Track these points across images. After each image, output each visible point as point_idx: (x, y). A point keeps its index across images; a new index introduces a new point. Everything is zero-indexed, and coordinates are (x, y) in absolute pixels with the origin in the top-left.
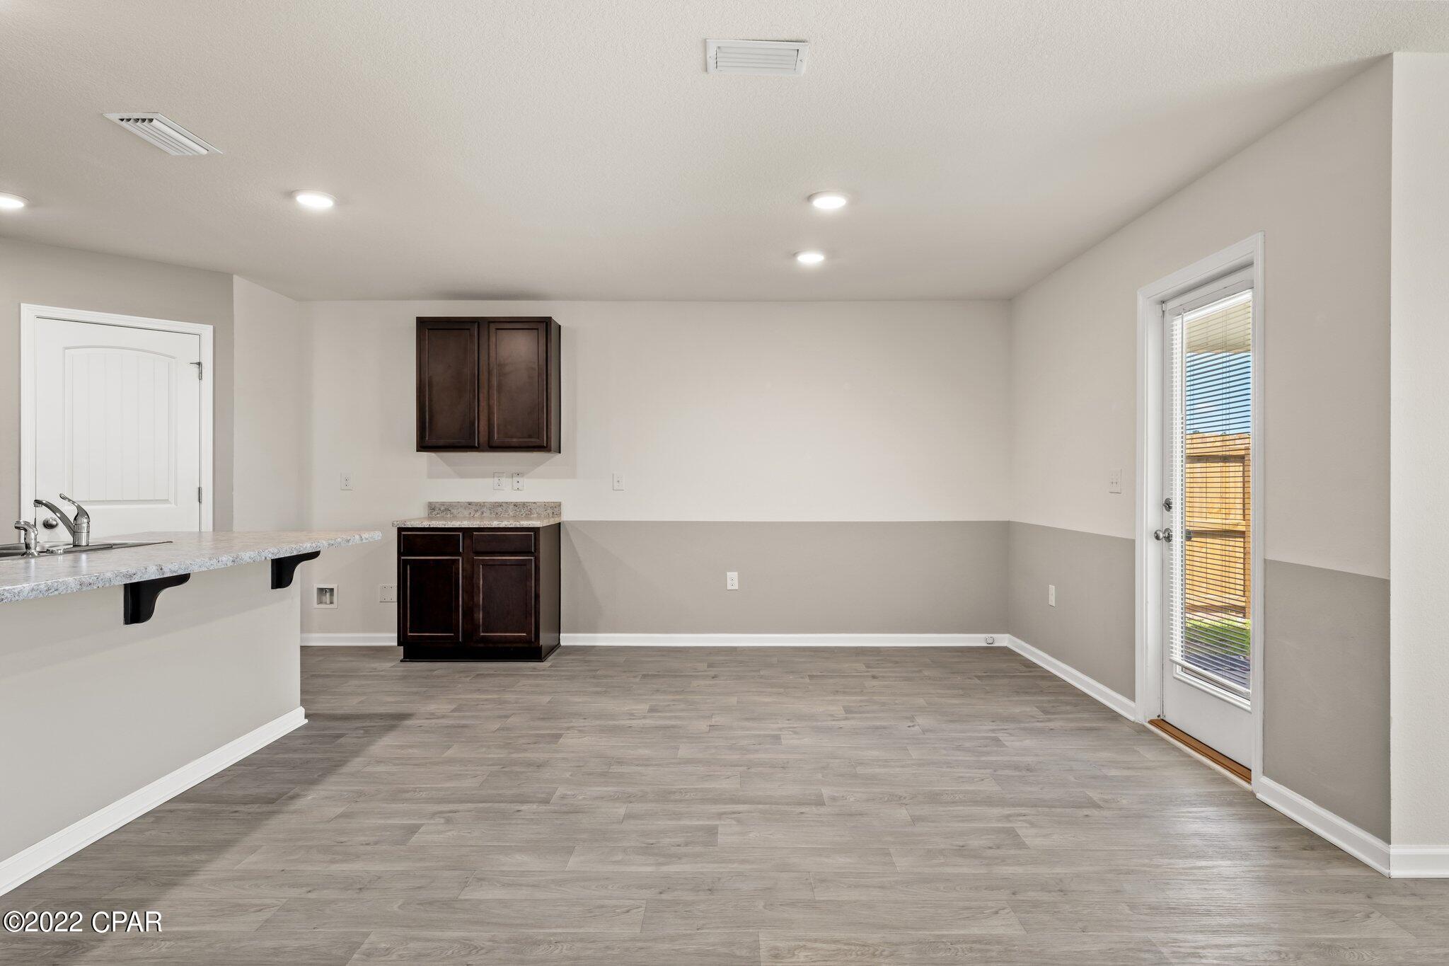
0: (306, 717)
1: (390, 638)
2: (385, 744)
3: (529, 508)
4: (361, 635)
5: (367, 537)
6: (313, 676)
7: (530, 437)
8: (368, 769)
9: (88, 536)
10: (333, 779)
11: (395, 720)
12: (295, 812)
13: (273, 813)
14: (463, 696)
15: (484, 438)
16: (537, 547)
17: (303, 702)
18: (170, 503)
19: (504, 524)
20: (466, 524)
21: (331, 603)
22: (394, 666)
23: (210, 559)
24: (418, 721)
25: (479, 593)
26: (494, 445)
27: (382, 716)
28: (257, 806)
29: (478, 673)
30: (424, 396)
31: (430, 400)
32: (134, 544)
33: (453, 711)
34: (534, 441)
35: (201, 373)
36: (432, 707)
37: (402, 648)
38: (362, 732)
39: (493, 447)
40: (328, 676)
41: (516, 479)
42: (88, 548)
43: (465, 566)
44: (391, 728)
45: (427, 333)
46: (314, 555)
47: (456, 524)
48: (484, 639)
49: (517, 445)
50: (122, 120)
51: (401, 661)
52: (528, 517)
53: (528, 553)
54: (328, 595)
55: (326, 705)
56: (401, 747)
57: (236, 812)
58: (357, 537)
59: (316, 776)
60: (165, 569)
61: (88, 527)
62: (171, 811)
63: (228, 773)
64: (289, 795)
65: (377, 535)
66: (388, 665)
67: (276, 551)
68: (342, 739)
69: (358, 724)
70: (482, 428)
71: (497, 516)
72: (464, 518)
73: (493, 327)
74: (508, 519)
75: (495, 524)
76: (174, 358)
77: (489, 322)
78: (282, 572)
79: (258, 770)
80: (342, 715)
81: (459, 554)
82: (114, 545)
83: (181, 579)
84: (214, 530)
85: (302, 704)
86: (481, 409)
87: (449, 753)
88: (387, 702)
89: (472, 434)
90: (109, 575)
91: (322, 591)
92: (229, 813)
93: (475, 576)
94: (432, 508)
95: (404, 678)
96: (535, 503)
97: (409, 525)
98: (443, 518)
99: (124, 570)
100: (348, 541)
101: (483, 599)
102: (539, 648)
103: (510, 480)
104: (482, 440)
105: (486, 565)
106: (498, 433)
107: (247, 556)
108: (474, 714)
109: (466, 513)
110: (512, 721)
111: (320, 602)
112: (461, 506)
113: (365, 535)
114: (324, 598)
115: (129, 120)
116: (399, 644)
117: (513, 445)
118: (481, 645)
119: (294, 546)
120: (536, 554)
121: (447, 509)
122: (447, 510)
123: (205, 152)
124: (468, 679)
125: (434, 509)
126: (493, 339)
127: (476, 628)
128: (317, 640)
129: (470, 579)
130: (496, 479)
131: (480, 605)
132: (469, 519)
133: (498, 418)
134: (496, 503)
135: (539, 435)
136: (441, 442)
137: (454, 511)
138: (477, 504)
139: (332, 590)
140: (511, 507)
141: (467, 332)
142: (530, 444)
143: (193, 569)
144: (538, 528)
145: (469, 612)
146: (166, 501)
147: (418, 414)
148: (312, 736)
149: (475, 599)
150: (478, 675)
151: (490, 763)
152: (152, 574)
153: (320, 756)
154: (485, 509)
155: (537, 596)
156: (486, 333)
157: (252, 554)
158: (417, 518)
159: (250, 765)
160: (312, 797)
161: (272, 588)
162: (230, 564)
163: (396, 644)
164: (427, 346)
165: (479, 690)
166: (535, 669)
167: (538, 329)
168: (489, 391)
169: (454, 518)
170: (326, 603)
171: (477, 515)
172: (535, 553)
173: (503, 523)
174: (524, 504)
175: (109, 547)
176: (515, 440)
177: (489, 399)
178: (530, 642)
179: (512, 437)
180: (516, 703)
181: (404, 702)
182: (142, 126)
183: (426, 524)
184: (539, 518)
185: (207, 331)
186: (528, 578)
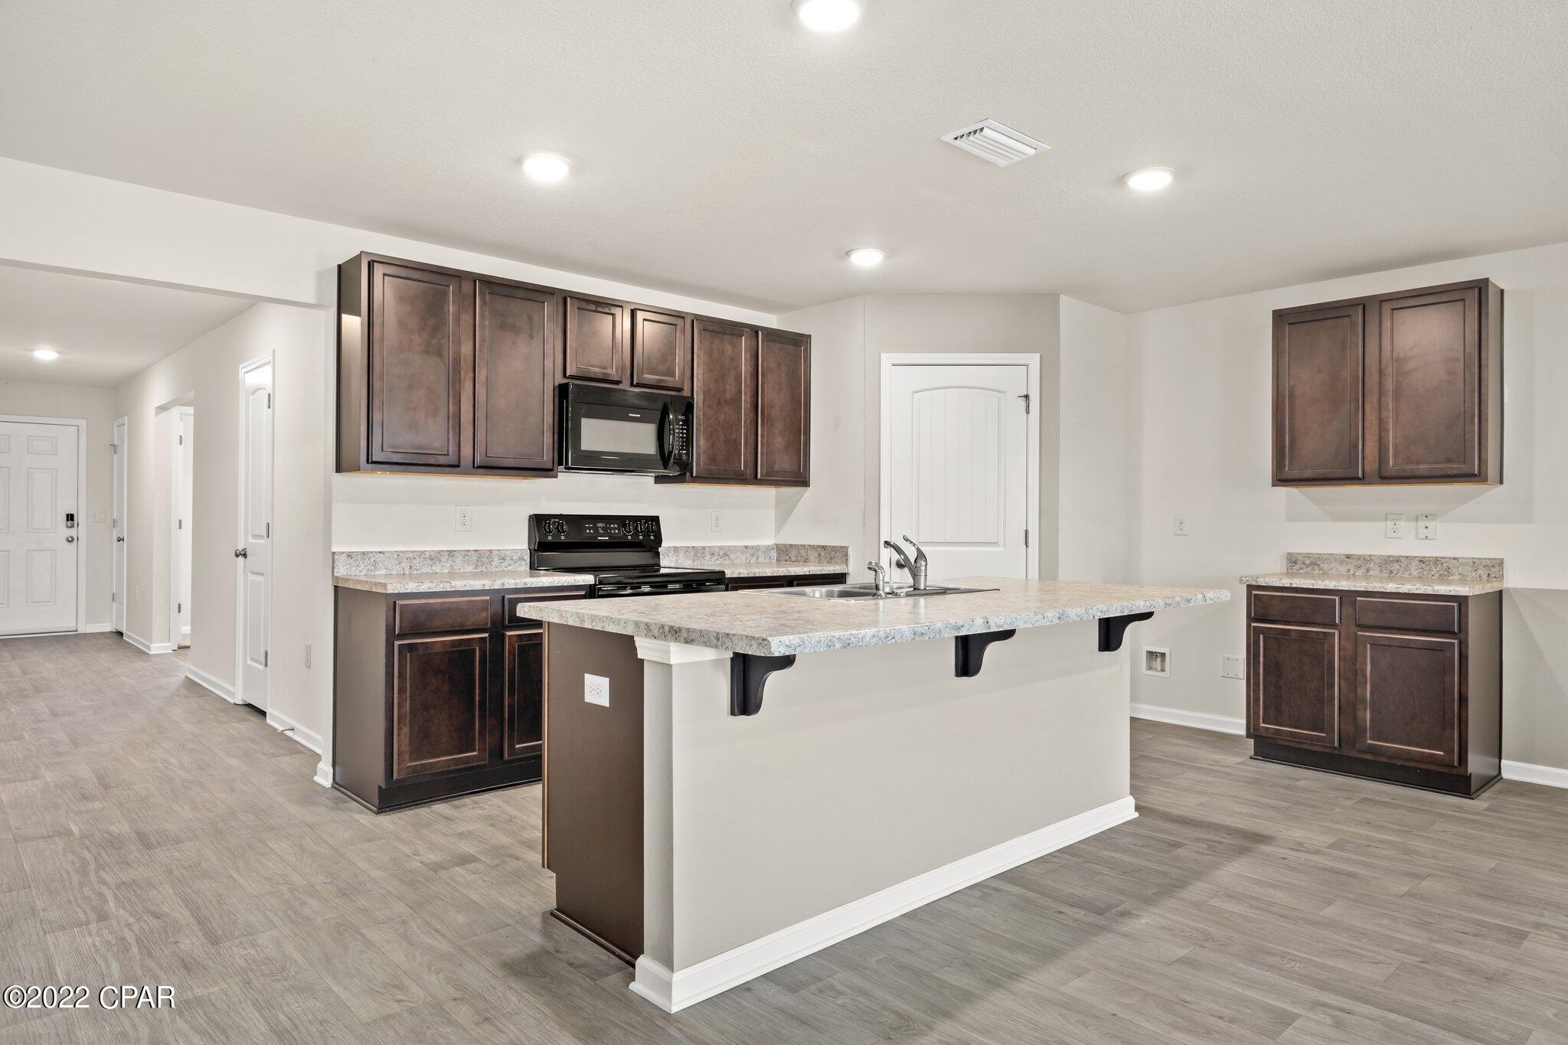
0: (1137, 808)
1: (1237, 725)
2: (1235, 871)
3: (1445, 565)
4: (1199, 715)
5: (1212, 597)
6: (1142, 756)
7: (1450, 461)
8: (1215, 902)
9: (926, 579)
10: (1170, 903)
11: (1250, 841)
12: (1126, 935)
13: (1101, 928)
14: (1345, 828)
15: (1371, 464)
16: (1463, 626)
17: (1134, 790)
18: (999, 546)
19: (1406, 588)
20: (1344, 585)
21: (1163, 670)
22: (1241, 761)
23: (1035, 613)
24: (1279, 850)
25: (1366, 683)
26: (1388, 474)
27: (1230, 831)
28: (1083, 912)
29: (1364, 796)
30: (1283, 415)
31: (1292, 418)
32: (965, 589)
33: (1331, 846)
34: (1456, 467)
35: (1028, 406)
36: (1298, 834)
37: (1252, 742)
38: (1205, 846)
39: (1385, 478)
40: (1159, 760)
41: (1422, 524)
42: (924, 592)
43: (1343, 643)
44: (1243, 851)
45: (1287, 328)
46: (1147, 616)
47: (1331, 585)
48: (1371, 750)
49: (1426, 473)
50: (956, 138)
51: (1251, 758)
52: (1443, 578)
53: (1449, 633)
54: (1159, 660)
55: (1160, 798)
56: (1258, 882)
57: (1061, 912)
58: (1200, 596)
59: (1150, 893)
60: (991, 623)
61: (926, 570)
62: (997, 890)
63: (1052, 859)
64: (1119, 908)
65: (1225, 595)
66: (1233, 760)
67: (1105, 609)
68: (1179, 850)
69: (1197, 833)
70: (1368, 451)
71: (1392, 576)
72: (1340, 577)
73: (1387, 308)
74: (1410, 580)
75: (1391, 587)
76: (1004, 392)
77: (1381, 301)
78: (1110, 633)
79: (1084, 865)
80: (1179, 816)
81: (1334, 626)
82: (948, 589)
83: (1007, 634)
84: (1039, 578)
85: (1131, 794)
86: (1367, 424)
87: (1330, 911)
88: (1234, 811)
89: (1353, 461)
90: (939, 625)
91: (1151, 655)
92: (1055, 912)
93: (1359, 659)
94: (1292, 560)
95: (1255, 782)
96: (1455, 559)
97: (1262, 582)
98: (1308, 575)
99: (952, 621)
100: (1189, 601)
101: (1371, 692)
102: (1467, 778)
103: (1413, 525)
104: (1367, 468)
105: (1375, 644)
106: (1395, 456)
107: (1074, 612)
108: (1363, 859)
109: (1343, 569)
110: (1429, 885)
111: (1150, 668)
112: (1336, 560)
113: (1210, 595)
114: (1154, 663)
115: (962, 136)
116: (1249, 735)
117: (1418, 473)
118: (1369, 757)
119: (1125, 604)
120: (1462, 636)
121: (1314, 562)
122: (1314, 564)
123: (1032, 152)
124: (1349, 803)
125: (1295, 563)
126: (1387, 324)
127: (1360, 731)
128: (1149, 713)
129: (1352, 662)
130: (1390, 524)
131: (1366, 700)
132: (1348, 578)
133: (1395, 437)
134: (1389, 557)
135: (1465, 458)
136: (1307, 474)
137: (1325, 566)
138: (1359, 557)
139: (1163, 655)
140: (1415, 563)
141: (1347, 320)
142: (1450, 472)
143: (1018, 625)
144: (1466, 598)
145: (1349, 708)
146: (995, 544)
147: (1275, 438)
148: (1146, 836)
149: (1360, 690)
150: (1364, 800)
151: (1400, 947)
152: (978, 628)
153: (1154, 866)
154: (1372, 565)
155: (1463, 700)
156: (1377, 319)
157: (1079, 611)
158: (1273, 573)
159: (1074, 855)
160: (1144, 921)
161: (1100, 650)
162: (1056, 621)
163: (1243, 732)
164: (1287, 347)
165: (1369, 823)
166: (1459, 807)
167: (1463, 300)
168: (1380, 400)
169: (1325, 575)
170: (1156, 670)
171: (1360, 573)
172: (1461, 634)
173: (1405, 586)
174: (1437, 561)
175: (944, 591)
176: (1422, 467)
177: (1380, 411)
178: (1452, 766)
179: (1418, 463)
180: (1434, 857)
181: (1258, 817)
182: (974, 140)
183: (1286, 582)
184: (1463, 580)
185: (1034, 360)
186: (1447, 669)
